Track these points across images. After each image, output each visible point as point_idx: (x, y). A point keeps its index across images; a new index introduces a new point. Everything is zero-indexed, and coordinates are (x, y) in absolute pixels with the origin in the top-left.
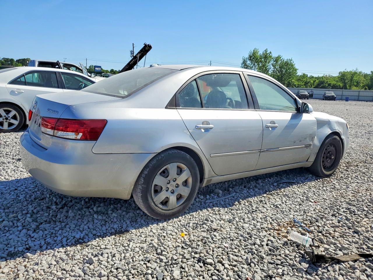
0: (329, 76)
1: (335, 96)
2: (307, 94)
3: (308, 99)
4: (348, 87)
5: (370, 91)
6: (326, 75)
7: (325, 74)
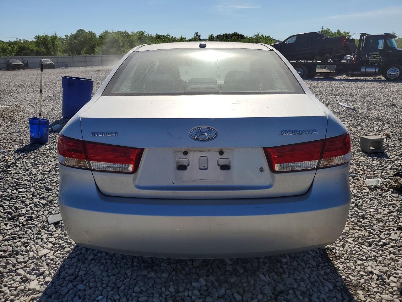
0: (24, 41)
1: (54, 64)
2: (21, 63)
3: (24, 69)
4: (52, 53)
5: (91, 56)
6: (20, 40)
7: (18, 39)
